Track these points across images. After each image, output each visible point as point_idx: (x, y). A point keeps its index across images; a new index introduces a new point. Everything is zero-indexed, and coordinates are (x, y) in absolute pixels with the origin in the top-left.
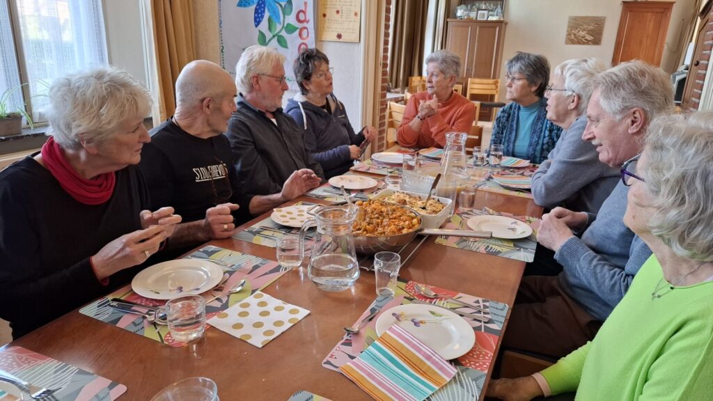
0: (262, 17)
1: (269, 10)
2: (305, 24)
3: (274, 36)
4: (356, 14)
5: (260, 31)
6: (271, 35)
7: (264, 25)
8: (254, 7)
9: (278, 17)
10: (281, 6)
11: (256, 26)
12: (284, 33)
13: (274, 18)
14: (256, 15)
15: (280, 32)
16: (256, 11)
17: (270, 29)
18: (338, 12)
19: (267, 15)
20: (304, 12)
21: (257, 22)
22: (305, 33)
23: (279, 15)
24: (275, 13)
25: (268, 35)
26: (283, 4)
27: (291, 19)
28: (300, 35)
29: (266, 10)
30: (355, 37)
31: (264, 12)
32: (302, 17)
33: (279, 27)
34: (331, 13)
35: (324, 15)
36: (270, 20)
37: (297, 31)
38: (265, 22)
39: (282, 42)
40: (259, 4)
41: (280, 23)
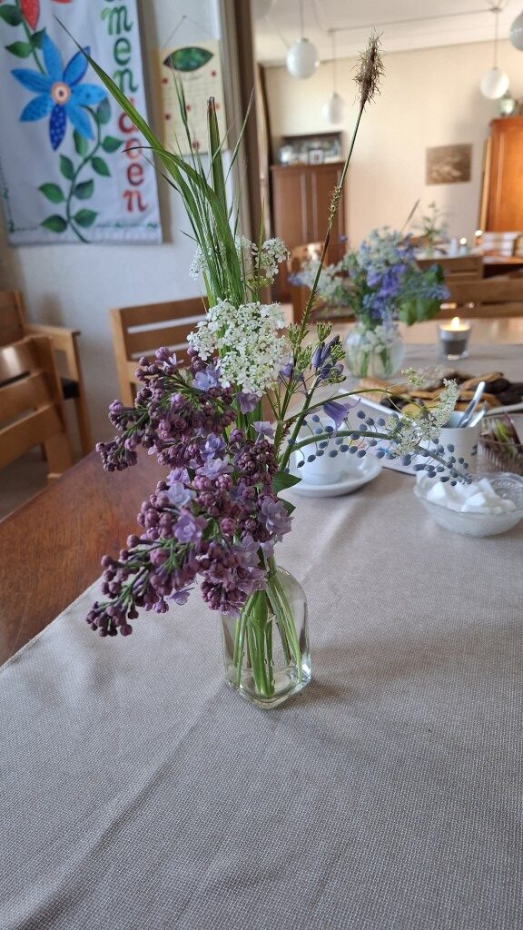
0: (63, 132)
1: (72, 121)
2: (134, 134)
3: (86, 161)
5: (61, 156)
6: (81, 160)
7: (67, 145)
8: (47, 118)
9: (88, 129)
10: (91, 110)
11: (55, 149)
12: (101, 154)
13: (82, 132)
14: (53, 132)
15: (95, 151)
16: (52, 125)
17: (78, 149)
18: (188, 108)
19: (70, 128)
21: (56, 141)
22: (135, 148)
23: (90, 126)
24: (83, 124)
25: (77, 160)
26: (94, 107)
27: (111, 129)
28: (127, 151)
29: (68, 121)
31: (64, 124)
32: (127, 122)
33: (91, 145)
35: (168, 117)
36: (76, 136)
38: (68, 140)
39: (100, 167)
40: (54, 114)
41: (93, 138)
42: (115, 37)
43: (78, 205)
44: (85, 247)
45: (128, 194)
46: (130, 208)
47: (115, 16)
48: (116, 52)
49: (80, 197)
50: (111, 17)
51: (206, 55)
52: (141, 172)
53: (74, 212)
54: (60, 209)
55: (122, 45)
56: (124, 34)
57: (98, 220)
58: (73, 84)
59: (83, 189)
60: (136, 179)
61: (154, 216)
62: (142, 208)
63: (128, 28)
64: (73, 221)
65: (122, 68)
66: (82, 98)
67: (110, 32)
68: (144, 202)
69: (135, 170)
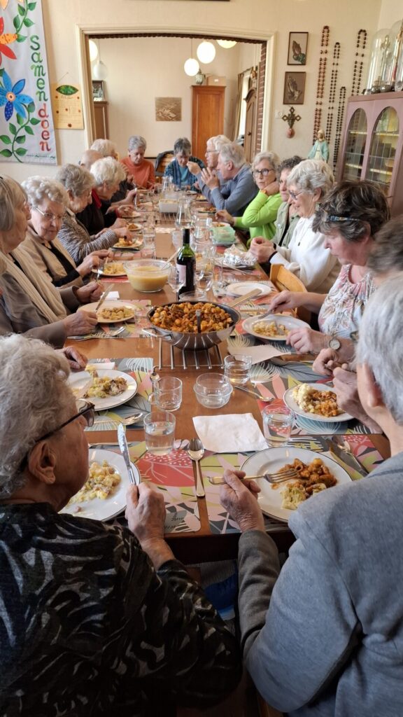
0: (12, 114)
1: (16, 109)
2: (45, 118)
3: (22, 127)
4: (79, 111)
5: (10, 124)
6: (20, 127)
7: (13, 120)
8: (4, 107)
9: (24, 114)
10: (25, 106)
11: (7, 120)
12: (30, 125)
13: (20, 114)
14: (6, 113)
15: (27, 123)
16: (6, 110)
17: (19, 122)
18: (67, 110)
19: (15, 112)
20: (44, 110)
21: (8, 116)
22: (46, 124)
23: (24, 112)
25: (18, 126)
26: (27, 105)
27: (35, 115)
28: (42, 125)
29: (14, 109)
30: (80, 126)
31: (12, 110)
32: (42, 113)
33: (25, 121)
34: (62, 111)
35: (58, 112)
36: (18, 116)
37: (40, 123)
38: (14, 117)
39: (28, 130)
40: (7, 105)
41: (26, 117)
42: (37, 78)
43: (17, 146)
44: (21, 164)
45: (42, 143)
46: (43, 149)
47: (38, 69)
48: (38, 83)
49: (19, 142)
50: (36, 69)
51: (75, 90)
52: (48, 134)
53: (15, 149)
54: (9, 147)
55: (40, 81)
56: (41, 77)
57: (27, 153)
58: (17, 94)
59: (20, 139)
60: (45, 137)
61: (54, 153)
62: (48, 150)
63: (43, 75)
64: (15, 153)
65: (41, 91)
66: (21, 100)
67: (35, 75)
68: (49, 148)
69: (45, 133)
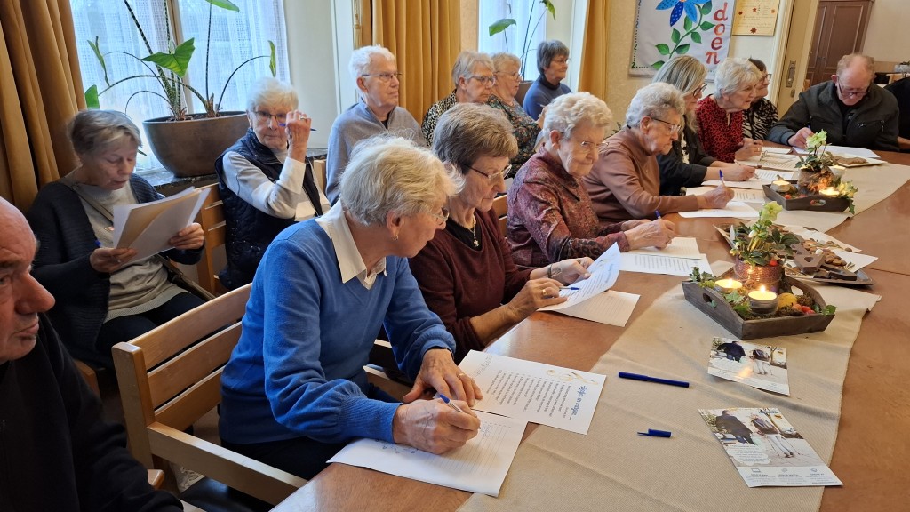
0: (679, 17)
1: (687, 11)
2: (722, 22)
3: (688, 34)
4: (773, 11)
5: (674, 29)
6: (686, 33)
7: (679, 25)
8: (672, 9)
9: (695, 17)
10: (699, 7)
11: (672, 25)
12: (699, 30)
13: (690, 18)
14: (673, 16)
15: (695, 29)
16: (673, 12)
17: (685, 27)
18: (755, 10)
19: (684, 15)
20: (723, 11)
21: (673, 21)
22: (720, 29)
23: (696, 14)
24: (692, 13)
25: (683, 32)
26: (701, 5)
27: (708, 18)
28: (716, 31)
30: (770, 31)
31: (681, 12)
32: (720, 15)
33: (694, 25)
34: (748, 11)
35: (741, 13)
36: (686, 20)
37: (714, 28)
38: (681, 22)
39: (696, 37)
40: (676, 6)
41: (696, 21)
45: (710, 54)
46: (708, 61)
52: (721, 43)
59: (682, 48)
60: (715, 46)
69: (717, 41)
